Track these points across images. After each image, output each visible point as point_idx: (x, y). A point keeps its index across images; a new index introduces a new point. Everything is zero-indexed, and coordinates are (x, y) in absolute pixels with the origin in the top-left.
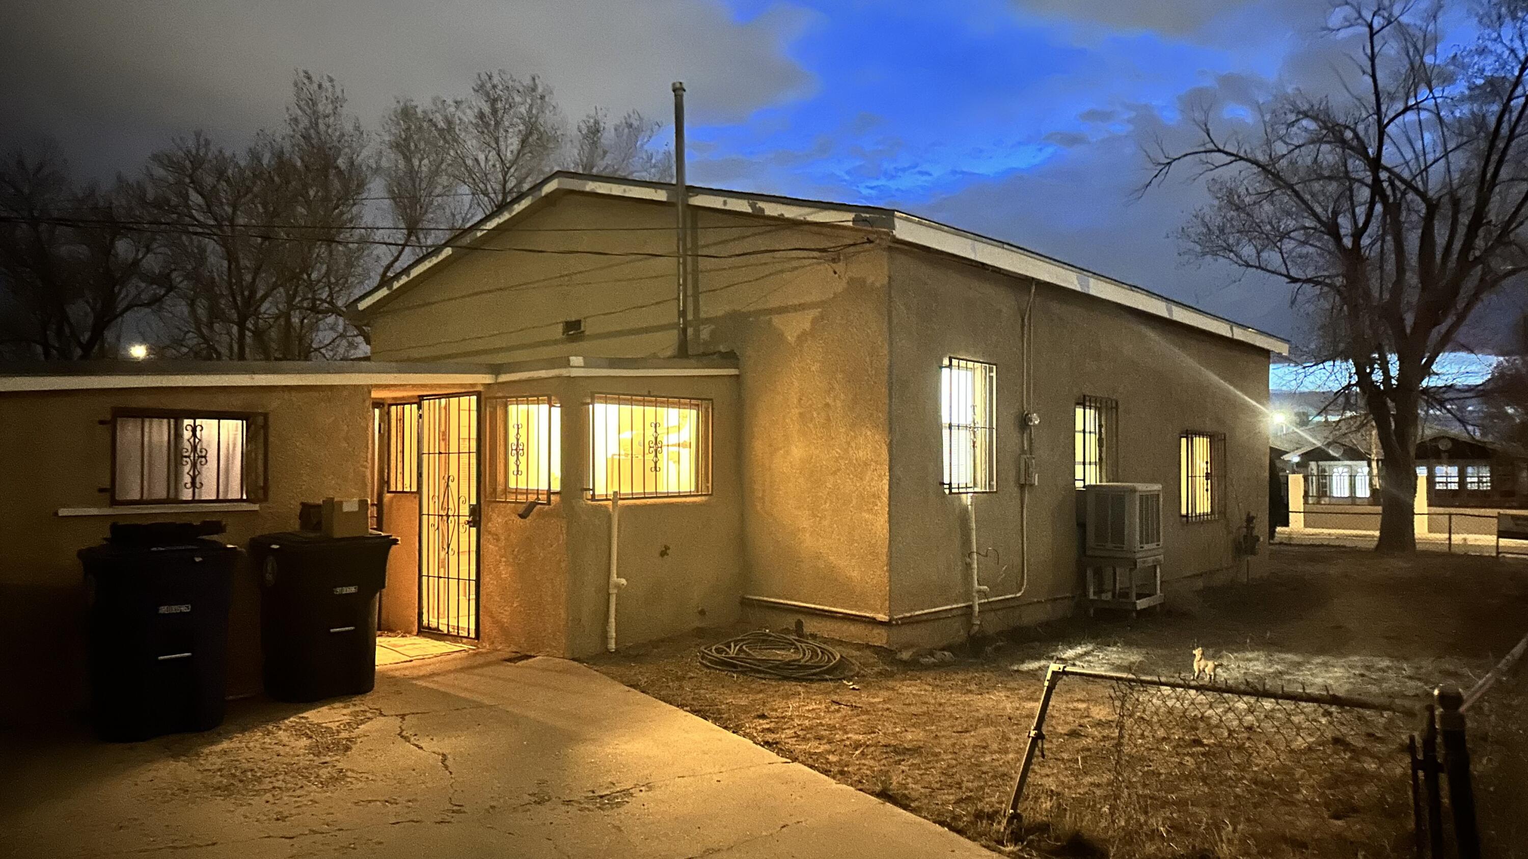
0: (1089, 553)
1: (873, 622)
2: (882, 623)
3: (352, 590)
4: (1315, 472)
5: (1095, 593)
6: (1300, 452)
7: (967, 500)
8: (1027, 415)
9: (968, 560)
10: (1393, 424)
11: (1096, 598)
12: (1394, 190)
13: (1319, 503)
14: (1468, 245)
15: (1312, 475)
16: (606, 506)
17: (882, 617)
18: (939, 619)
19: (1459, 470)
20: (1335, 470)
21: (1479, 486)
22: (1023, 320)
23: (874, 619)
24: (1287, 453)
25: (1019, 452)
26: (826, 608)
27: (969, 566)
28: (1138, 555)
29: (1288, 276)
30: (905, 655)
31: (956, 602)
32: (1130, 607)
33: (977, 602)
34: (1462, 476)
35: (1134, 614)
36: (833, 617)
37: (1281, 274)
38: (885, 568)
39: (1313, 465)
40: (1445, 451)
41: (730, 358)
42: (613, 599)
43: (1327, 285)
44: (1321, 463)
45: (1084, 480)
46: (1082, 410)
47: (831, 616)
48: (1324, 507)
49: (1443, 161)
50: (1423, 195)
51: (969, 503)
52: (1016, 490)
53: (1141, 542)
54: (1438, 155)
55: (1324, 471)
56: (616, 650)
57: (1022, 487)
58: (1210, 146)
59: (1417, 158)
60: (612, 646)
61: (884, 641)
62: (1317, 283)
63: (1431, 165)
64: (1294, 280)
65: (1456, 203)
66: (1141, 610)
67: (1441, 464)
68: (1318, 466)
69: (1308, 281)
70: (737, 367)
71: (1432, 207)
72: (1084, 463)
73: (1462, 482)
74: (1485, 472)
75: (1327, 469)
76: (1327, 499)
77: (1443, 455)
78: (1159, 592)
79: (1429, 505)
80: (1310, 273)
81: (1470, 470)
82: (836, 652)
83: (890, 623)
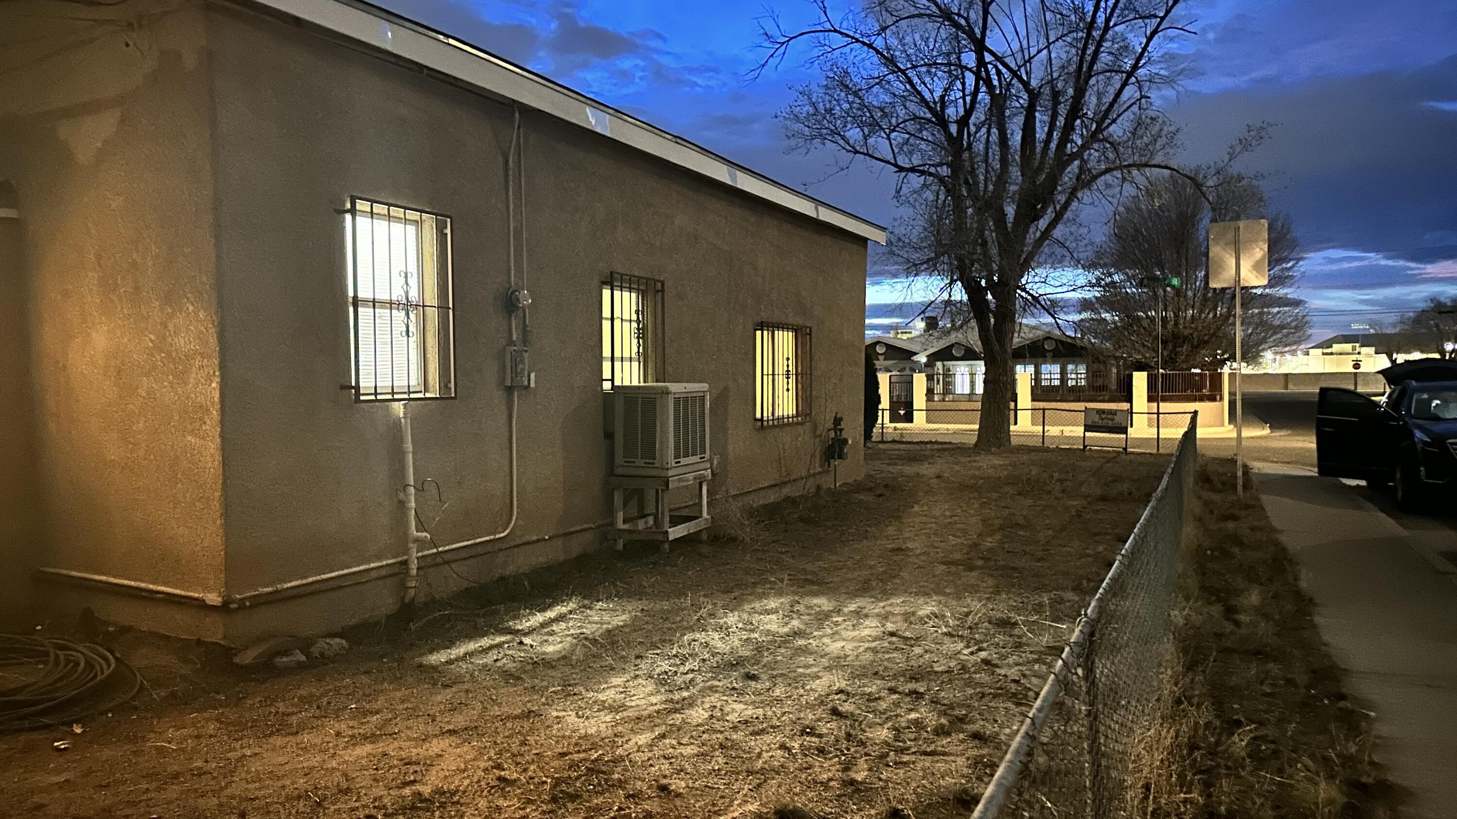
0: (619, 471)
1: (201, 605)
2: (214, 608)
4: (941, 372)
5: (625, 522)
6: (928, 353)
7: (398, 409)
8: (514, 292)
9: (401, 496)
10: (992, 320)
11: (626, 527)
12: (1000, 80)
13: (944, 400)
14: (1065, 139)
15: (938, 374)
17: (213, 598)
18: (341, 587)
19: (1061, 368)
20: (958, 369)
21: (1077, 382)
22: (506, 162)
23: (204, 601)
24: (916, 354)
25: (504, 342)
26: (143, 585)
27: (402, 505)
28: (670, 473)
29: (896, 165)
31: (379, 558)
32: (660, 537)
33: (415, 554)
34: (1063, 372)
35: (666, 546)
36: (152, 599)
37: (888, 162)
38: (218, 522)
39: (939, 364)
40: (1050, 351)
43: (931, 174)
44: (945, 363)
45: (612, 380)
46: (609, 292)
47: (150, 597)
48: (948, 403)
49: (1045, 52)
50: (1026, 84)
51: (401, 416)
52: (499, 396)
53: (677, 456)
54: (1041, 46)
55: (949, 370)
57: (510, 390)
58: (828, 26)
59: (1022, 50)
61: (220, 636)
62: (923, 173)
63: (1035, 56)
64: (901, 169)
65: (1056, 95)
66: (675, 540)
67: (1045, 363)
68: (944, 365)
69: (913, 170)
70: (13, 207)
71: (1034, 96)
72: (613, 359)
73: (1063, 379)
74: (1082, 369)
75: (951, 368)
76: (951, 396)
77: (1047, 354)
78: (705, 514)
79: (1033, 400)
80: (916, 161)
81: (1070, 367)
82: (109, 665)
83: (224, 608)
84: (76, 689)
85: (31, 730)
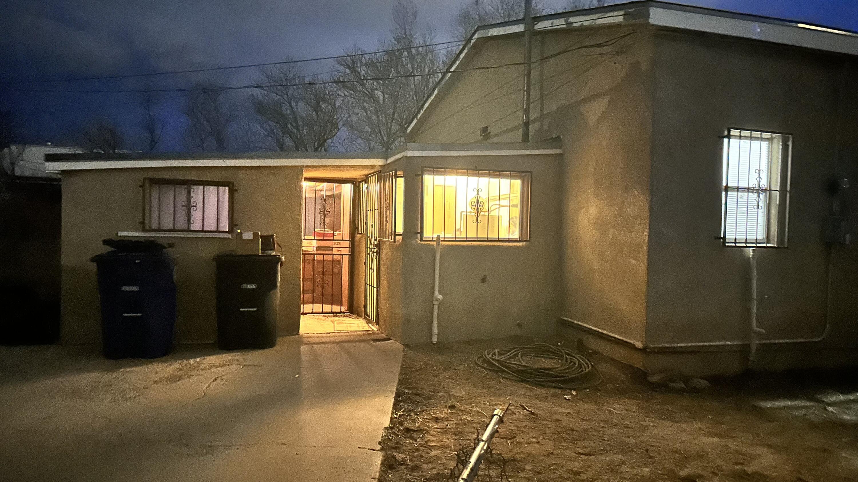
1: (632, 347)
2: (639, 349)
3: (253, 286)
7: (749, 252)
9: (748, 305)
16: (432, 245)
17: (639, 344)
23: (634, 345)
27: (749, 311)
30: (654, 379)
31: (733, 338)
33: (755, 341)
41: (557, 142)
42: (436, 308)
51: (751, 257)
56: (438, 342)
60: (435, 340)
61: (641, 365)
70: (560, 148)
82: (588, 367)
83: (644, 350)
84: (574, 374)
85: (555, 387)
